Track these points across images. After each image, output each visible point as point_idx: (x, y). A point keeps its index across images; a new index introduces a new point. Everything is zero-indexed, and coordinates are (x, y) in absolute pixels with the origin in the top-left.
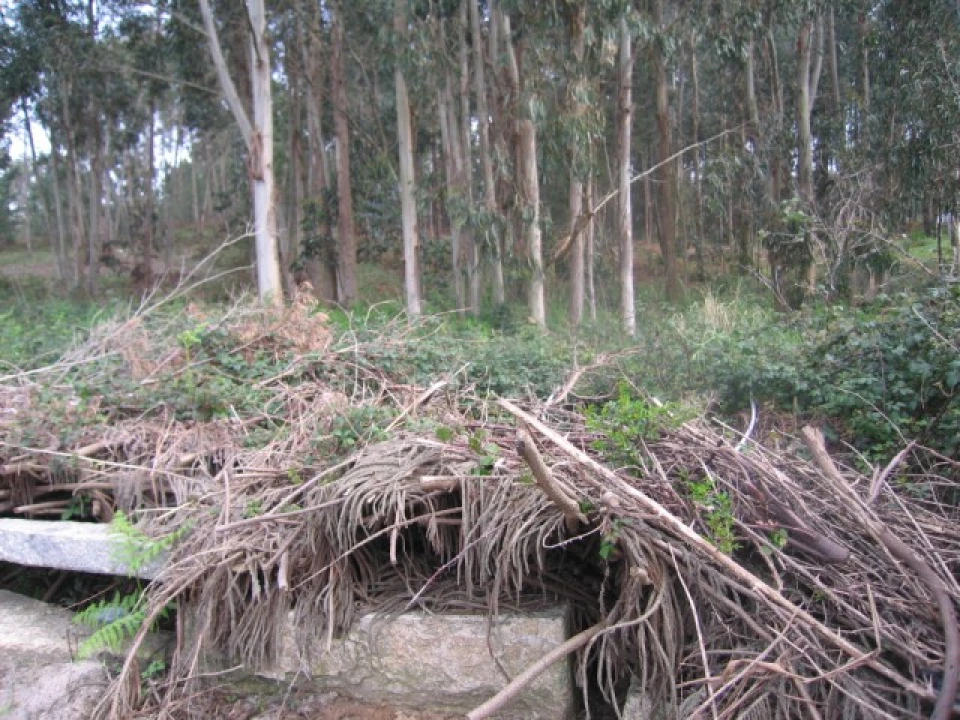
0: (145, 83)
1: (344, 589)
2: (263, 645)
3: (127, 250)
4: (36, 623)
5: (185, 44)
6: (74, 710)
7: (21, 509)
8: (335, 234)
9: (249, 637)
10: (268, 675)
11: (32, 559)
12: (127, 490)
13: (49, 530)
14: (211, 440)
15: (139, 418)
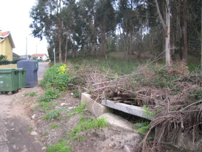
0: (141, 18)
1: (197, 131)
2: (175, 139)
3: (136, 52)
4: (126, 124)
5: (152, 9)
6: (135, 142)
7: (125, 102)
8: (182, 48)
9: (172, 137)
10: (175, 146)
11: (127, 112)
12: (145, 101)
13: (130, 106)
14: (163, 92)
15: (147, 86)
